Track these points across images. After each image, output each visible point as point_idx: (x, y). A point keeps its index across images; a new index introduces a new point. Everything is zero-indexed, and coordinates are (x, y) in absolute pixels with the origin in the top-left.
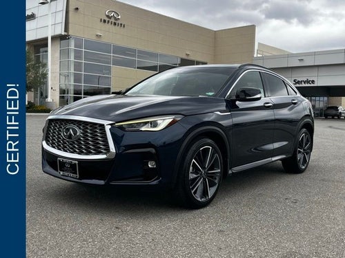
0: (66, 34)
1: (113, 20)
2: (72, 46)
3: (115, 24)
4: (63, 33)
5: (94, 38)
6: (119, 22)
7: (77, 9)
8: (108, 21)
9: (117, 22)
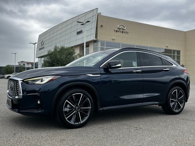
0: (96, 39)
1: (121, 30)
2: (99, 46)
3: (123, 32)
4: (95, 39)
5: (111, 41)
6: (125, 31)
7: (102, 26)
8: (119, 31)
9: (124, 31)
